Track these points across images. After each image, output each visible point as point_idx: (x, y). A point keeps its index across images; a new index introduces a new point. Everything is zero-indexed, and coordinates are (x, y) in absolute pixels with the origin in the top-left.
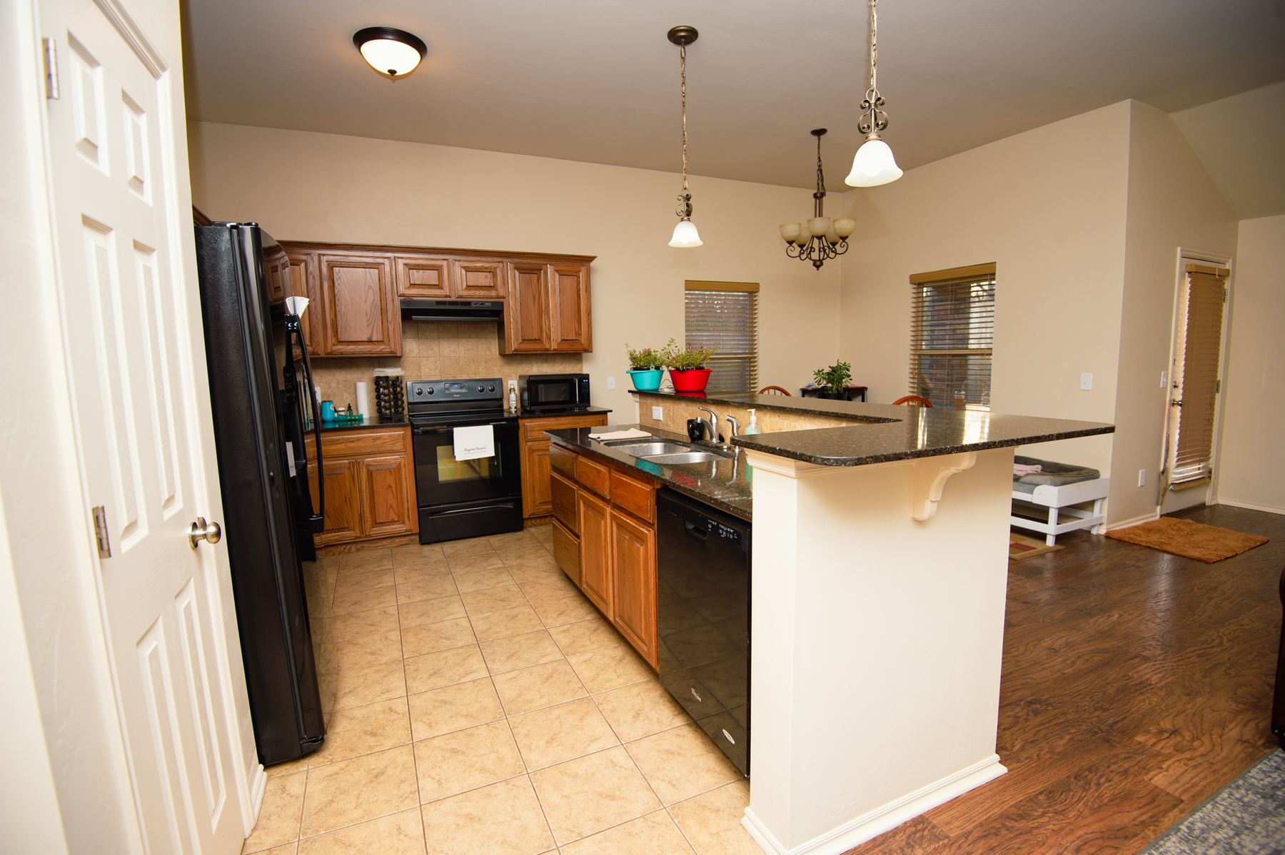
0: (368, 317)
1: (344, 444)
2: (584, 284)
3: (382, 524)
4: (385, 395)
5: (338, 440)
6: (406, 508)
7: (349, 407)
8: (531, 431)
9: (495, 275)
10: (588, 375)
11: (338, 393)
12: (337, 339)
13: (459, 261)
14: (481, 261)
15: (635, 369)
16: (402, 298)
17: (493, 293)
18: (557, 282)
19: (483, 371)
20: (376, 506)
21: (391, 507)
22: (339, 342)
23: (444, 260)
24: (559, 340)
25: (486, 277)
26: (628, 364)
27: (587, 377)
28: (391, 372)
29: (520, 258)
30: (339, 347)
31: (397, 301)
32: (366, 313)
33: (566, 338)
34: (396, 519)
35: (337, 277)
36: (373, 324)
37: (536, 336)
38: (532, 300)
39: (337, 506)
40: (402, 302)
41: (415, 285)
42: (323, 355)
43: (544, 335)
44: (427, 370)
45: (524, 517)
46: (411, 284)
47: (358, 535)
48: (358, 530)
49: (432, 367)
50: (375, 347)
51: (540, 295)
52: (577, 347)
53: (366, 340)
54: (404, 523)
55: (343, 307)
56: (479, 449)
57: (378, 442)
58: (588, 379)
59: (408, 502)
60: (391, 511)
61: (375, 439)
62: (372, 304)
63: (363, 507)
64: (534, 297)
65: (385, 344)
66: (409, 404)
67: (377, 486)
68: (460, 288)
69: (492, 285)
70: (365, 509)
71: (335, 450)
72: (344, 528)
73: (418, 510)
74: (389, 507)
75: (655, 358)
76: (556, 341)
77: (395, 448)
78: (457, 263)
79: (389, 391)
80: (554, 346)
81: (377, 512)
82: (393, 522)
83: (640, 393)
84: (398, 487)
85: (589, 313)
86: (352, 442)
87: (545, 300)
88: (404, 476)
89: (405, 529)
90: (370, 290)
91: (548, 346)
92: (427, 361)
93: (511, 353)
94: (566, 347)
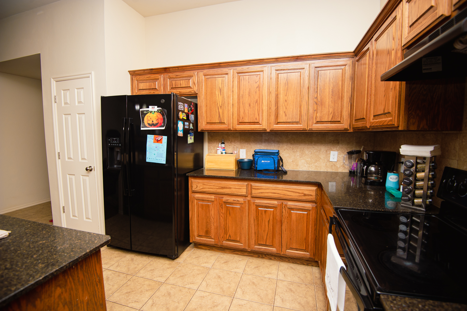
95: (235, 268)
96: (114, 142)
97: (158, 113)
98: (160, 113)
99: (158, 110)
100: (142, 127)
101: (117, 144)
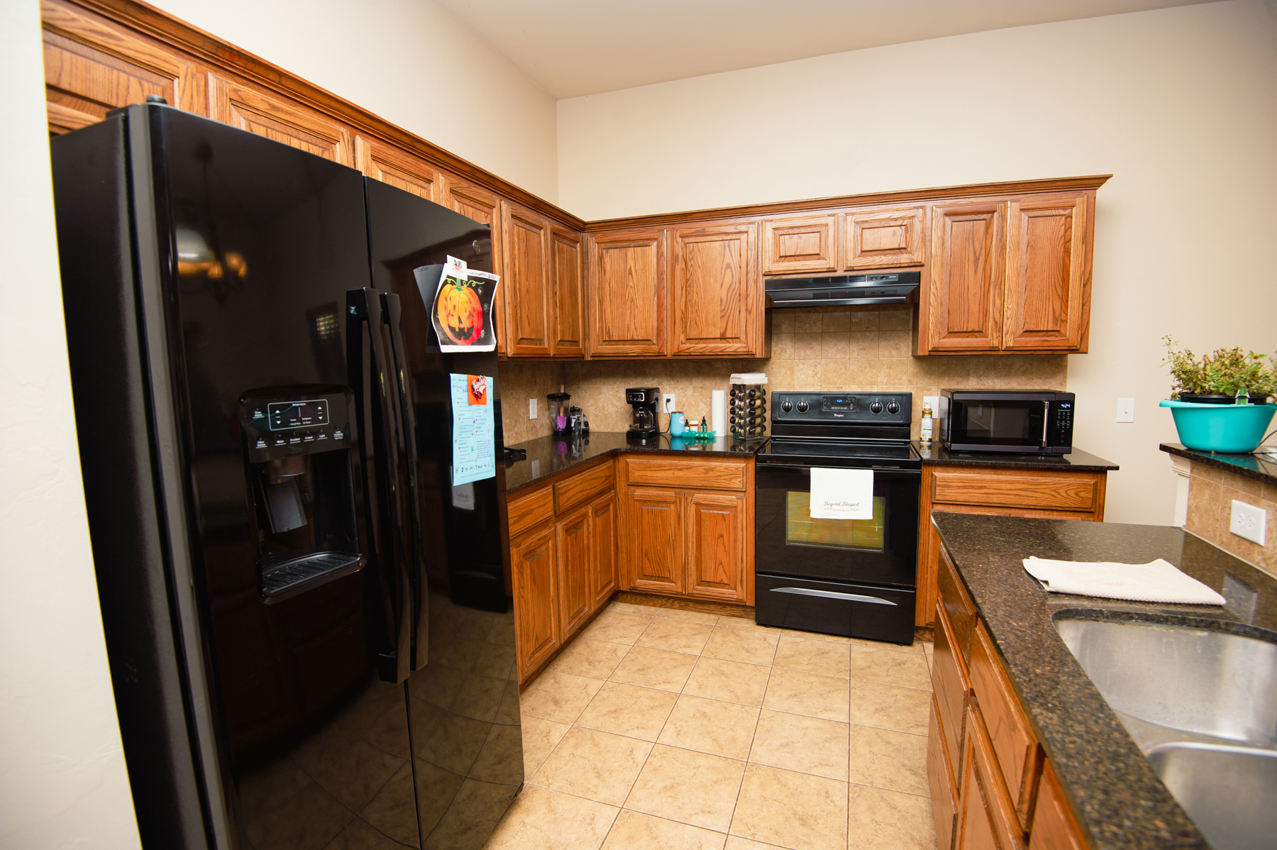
0: (723, 305)
1: (672, 472)
2: (1080, 229)
3: (709, 584)
4: (741, 409)
5: (665, 466)
6: (740, 569)
7: (704, 421)
8: (944, 486)
9: (908, 229)
10: (1073, 395)
11: (693, 403)
12: (686, 336)
13: (853, 214)
14: (887, 211)
15: (1184, 397)
16: (768, 278)
17: (904, 259)
18: (1024, 230)
19: (885, 381)
20: (703, 559)
21: (721, 564)
22: (687, 339)
23: (829, 216)
24: (1020, 332)
25: (894, 234)
26: (1169, 385)
27: (1070, 399)
28: (749, 379)
29: (956, 196)
30: (688, 345)
31: (762, 281)
32: (721, 301)
33: (1033, 328)
34: (726, 582)
35: (691, 257)
36: (727, 316)
37: (973, 326)
38: (972, 266)
39: (659, 548)
40: (768, 284)
41: (786, 256)
42: (669, 357)
43: (991, 323)
44: (803, 376)
45: (917, 624)
46: (781, 257)
47: (680, 590)
48: (679, 584)
49: (810, 372)
50: (728, 345)
51: (988, 255)
52: (1054, 342)
53: (719, 336)
54: (735, 588)
55: (695, 294)
56: (847, 505)
57: (711, 474)
58: (1072, 403)
59: (742, 562)
60: (721, 570)
61: (708, 470)
62: (729, 288)
63: (688, 557)
64: (976, 260)
65: (741, 342)
66: (774, 422)
67: (706, 532)
68: (850, 256)
69: (904, 246)
70: (690, 559)
71: (662, 478)
72: (664, 578)
73: (756, 576)
74: (718, 563)
75: (1254, 374)
76: (1014, 333)
77: (731, 486)
78: (849, 218)
79: (745, 403)
80: (1009, 342)
81: (703, 566)
82: (721, 584)
83: (1195, 457)
84: (732, 539)
85: (1086, 283)
86: (681, 470)
87: (998, 263)
88: (739, 525)
89: (735, 597)
90: (729, 270)
91: (996, 343)
92: (803, 365)
93: (927, 354)
94: (1032, 342)
95: (664, 682)
96: (295, 424)
97: (470, 289)
98: (475, 289)
99: (470, 278)
100: (443, 343)
101: (315, 433)
